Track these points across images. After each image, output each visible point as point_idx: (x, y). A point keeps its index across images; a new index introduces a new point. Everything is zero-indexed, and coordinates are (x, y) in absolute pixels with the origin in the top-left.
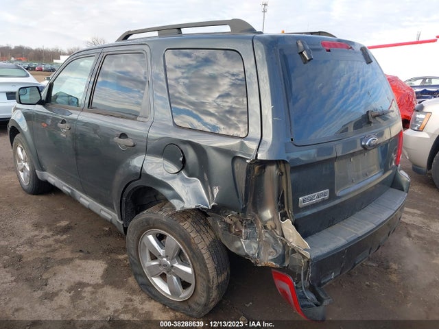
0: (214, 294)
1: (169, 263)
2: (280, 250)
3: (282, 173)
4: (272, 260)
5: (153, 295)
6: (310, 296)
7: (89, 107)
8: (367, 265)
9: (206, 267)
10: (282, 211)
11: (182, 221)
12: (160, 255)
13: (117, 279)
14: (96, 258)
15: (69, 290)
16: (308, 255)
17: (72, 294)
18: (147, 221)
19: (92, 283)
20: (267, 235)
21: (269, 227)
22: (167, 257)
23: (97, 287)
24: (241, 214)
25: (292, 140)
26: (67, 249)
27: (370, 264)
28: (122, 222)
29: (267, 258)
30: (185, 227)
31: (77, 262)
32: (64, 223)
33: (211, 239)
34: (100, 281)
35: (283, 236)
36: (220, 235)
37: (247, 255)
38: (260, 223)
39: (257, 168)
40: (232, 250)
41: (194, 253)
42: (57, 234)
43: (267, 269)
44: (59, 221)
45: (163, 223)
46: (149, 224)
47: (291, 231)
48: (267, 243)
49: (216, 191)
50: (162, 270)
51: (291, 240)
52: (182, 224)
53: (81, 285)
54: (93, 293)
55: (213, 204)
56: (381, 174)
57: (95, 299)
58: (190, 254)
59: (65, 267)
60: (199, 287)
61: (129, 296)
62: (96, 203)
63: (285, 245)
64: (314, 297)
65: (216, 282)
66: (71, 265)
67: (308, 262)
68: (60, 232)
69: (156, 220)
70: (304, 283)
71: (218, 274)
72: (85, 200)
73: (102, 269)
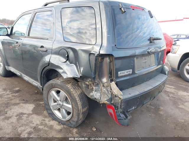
0: (81, 116)
1: (62, 104)
2: (110, 96)
3: (111, 61)
4: (106, 100)
5: (55, 118)
6: (122, 116)
7: (28, 36)
8: (150, 108)
9: (77, 104)
10: (111, 79)
11: (67, 84)
12: (57, 100)
13: (39, 112)
14: (30, 103)
15: (16, 116)
16: (122, 97)
17: (17, 117)
18: (52, 84)
19: (27, 113)
20: (105, 89)
21: (105, 86)
22: (61, 100)
23: (29, 115)
24: (93, 80)
25: (115, 45)
26: (18, 99)
27: (152, 107)
28: (41, 87)
29: (104, 100)
30: (68, 87)
31: (21, 104)
32: (17, 89)
33: (80, 92)
34: (31, 112)
35: (111, 89)
36: (84, 90)
37: (95, 99)
38: (101, 84)
39: (100, 58)
40: (89, 97)
41: (72, 98)
42: (14, 93)
43: (104, 104)
44: (15, 88)
45: (59, 85)
46: (52, 86)
47: (114, 87)
48: (104, 93)
49: (82, 69)
50: (58, 107)
51: (114, 91)
52: (67, 85)
53: (22, 114)
54: (27, 117)
55: (80, 75)
56: (156, 66)
57: (28, 120)
58: (71, 99)
59: (16, 106)
60: (74, 113)
61: (44, 119)
62: (31, 79)
63: (112, 94)
64: (124, 116)
65: (82, 111)
66: (18, 106)
67: (122, 101)
68: (15, 92)
69: (55, 84)
70: (120, 110)
71: (83, 108)
72: (26, 78)
73: (33, 107)
